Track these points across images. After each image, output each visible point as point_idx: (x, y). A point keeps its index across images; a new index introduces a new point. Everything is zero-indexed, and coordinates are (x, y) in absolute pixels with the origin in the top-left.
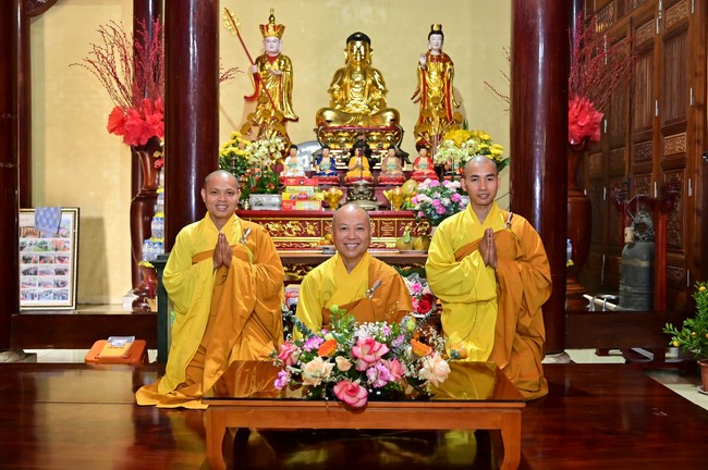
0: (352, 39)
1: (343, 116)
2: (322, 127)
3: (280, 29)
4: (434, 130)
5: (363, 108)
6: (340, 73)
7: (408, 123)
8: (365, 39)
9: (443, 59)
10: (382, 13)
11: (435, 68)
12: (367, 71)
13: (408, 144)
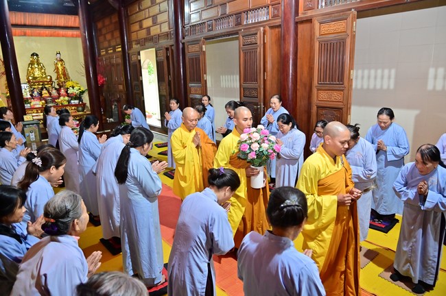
1: (34, 78)
2: (29, 81)
4: (62, 80)
5: (40, 75)
6: (31, 64)
8: (37, 55)
11: (59, 63)
12: (39, 63)
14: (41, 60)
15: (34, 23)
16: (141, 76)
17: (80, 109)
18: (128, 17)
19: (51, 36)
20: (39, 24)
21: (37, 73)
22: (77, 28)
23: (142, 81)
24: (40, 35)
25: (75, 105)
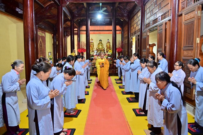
0: (100, 40)
1: (99, 49)
2: (97, 49)
3: (93, 40)
4: (108, 50)
5: (101, 47)
6: (99, 44)
7: (105, 49)
8: (101, 40)
9: (109, 42)
10: (103, 37)
11: (108, 43)
12: (101, 43)
13: (106, 51)
14: (102, 42)
15: (103, 29)
16: (132, 48)
17: (110, 60)
18: (131, 24)
19: (109, 34)
20: (105, 29)
21: (100, 47)
22: (111, 30)
23: (132, 50)
24: (105, 33)
25: (109, 59)
